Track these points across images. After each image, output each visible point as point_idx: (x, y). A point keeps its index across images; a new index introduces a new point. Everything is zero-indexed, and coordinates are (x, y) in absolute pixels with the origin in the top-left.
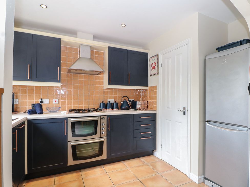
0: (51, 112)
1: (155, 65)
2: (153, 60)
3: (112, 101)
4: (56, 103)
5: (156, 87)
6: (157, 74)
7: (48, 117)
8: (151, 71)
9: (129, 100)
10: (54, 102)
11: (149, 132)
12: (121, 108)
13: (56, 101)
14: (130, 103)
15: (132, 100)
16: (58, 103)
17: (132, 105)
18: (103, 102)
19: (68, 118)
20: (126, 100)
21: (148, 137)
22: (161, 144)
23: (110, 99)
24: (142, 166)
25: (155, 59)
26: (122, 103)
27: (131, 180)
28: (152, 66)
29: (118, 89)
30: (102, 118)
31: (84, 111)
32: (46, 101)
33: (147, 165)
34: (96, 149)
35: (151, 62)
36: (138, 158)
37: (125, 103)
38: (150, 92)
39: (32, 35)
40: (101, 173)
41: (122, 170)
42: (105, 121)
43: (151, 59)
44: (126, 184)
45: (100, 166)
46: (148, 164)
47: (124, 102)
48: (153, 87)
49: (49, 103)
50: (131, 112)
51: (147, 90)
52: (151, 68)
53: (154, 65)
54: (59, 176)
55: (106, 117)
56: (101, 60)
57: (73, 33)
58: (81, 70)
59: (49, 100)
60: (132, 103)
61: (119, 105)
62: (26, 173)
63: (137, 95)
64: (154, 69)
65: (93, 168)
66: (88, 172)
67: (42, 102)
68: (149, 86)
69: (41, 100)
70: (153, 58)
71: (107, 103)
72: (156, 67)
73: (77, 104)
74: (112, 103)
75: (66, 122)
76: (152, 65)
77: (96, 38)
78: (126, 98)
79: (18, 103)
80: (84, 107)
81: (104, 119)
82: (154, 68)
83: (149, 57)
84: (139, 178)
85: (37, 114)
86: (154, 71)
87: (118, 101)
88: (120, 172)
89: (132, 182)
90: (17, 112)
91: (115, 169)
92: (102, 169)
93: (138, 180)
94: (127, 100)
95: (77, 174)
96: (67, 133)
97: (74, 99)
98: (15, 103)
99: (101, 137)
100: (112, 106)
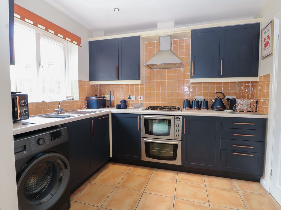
0: (134, 107)
1: (269, 40)
2: (266, 32)
3: (200, 98)
4: (140, 100)
5: (268, 75)
6: (271, 54)
7: (133, 112)
8: (263, 51)
9: (226, 97)
10: (139, 99)
11: (251, 146)
12: (212, 108)
13: (141, 98)
14: (228, 102)
15: (231, 98)
16: (142, 100)
17: (231, 105)
18: (187, 99)
19: (142, 114)
20: (220, 98)
21: (248, 154)
22: (271, 170)
23: (197, 96)
24: (228, 191)
25: (268, 30)
26: (214, 101)
27: (199, 201)
28: (264, 42)
29: (210, 83)
30: (176, 118)
31: (162, 109)
32: (133, 98)
33: (237, 193)
34: (171, 151)
35: (263, 36)
36: (230, 179)
37: (218, 101)
38: (260, 85)
39: (118, 39)
40: (171, 179)
41: (196, 185)
42: (180, 122)
43: (264, 32)
44: (189, 202)
45: (174, 171)
46: (241, 192)
47: (216, 100)
48: (265, 76)
49: (135, 99)
50: (226, 114)
51: (257, 82)
52: (263, 46)
53: (267, 40)
54: (135, 167)
55: (181, 117)
56: (186, 49)
57: (153, 26)
58: (156, 65)
59: (136, 97)
60: (231, 102)
61: (210, 104)
62: (111, 156)
63: (242, 90)
64: (267, 48)
65: (167, 171)
66: (159, 172)
67: (129, 98)
68: (261, 76)
69: (129, 96)
70: (266, 30)
71: (193, 101)
72: (270, 42)
73: (160, 101)
74: (200, 101)
75: (139, 118)
76: (265, 40)
77: (178, 23)
78: (219, 95)
79: (114, 99)
80: (167, 104)
81: (178, 119)
82: (267, 45)
83: (261, 29)
84: (211, 204)
85: (121, 109)
86: (268, 51)
87: (208, 99)
88: (192, 186)
89: (198, 204)
90: (113, 106)
91: (189, 180)
92: (174, 175)
93: (208, 206)
94: (222, 97)
95: (149, 171)
96: (140, 129)
97: (157, 96)
98: (112, 99)
99: (174, 140)
100: (199, 105)
